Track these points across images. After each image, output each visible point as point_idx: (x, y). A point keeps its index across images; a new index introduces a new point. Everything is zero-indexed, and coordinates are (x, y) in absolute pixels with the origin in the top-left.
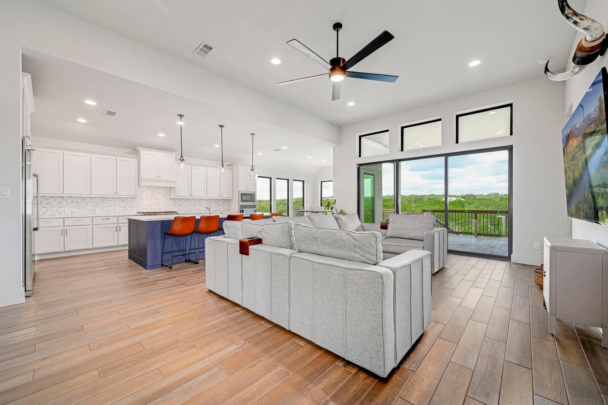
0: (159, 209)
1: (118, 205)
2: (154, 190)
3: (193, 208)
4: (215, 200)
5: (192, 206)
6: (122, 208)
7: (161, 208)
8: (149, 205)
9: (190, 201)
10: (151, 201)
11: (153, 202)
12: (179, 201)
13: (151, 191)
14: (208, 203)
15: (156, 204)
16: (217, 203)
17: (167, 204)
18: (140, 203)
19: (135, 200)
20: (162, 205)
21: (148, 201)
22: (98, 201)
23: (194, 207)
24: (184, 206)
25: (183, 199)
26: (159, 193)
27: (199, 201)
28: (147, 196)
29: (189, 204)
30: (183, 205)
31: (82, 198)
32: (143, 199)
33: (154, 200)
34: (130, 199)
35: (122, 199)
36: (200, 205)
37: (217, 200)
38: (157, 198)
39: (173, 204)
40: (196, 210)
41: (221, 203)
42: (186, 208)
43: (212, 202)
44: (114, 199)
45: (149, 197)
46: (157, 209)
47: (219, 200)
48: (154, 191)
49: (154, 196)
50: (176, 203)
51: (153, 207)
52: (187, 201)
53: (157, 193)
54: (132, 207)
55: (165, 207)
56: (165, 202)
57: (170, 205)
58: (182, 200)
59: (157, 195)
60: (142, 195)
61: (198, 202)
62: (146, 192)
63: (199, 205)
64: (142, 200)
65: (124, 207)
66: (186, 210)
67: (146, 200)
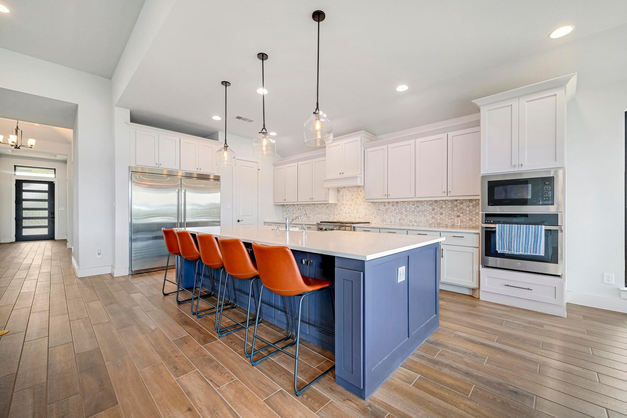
0: (359, 218)
1: (324, 212)
2: (354, 191)
3: (404, 217)
4: (450, 203)
5: (404, 215)
6: (327, 216)
7: (361, 217)
8: (349, 213)
9: (399, 207)
10: (350, 207)
11: (352, 208)
12: (383, 207)
13: (351, 194)
14: (433, 209)
15: (356, 211)
16: (455, 209)
17: (368, 212)
18: (341, 210)
19: (337, 206)
20: (362, 213)
21: (348, 207)
22: (311, 208)
23: (406, 216)
24: (391, 215)
25: (389, 203)
26: (359, 195)
27: (416, 205)
28: (347, 201)
29: (397, 211)
30: (389, 213)
31: (303, 205)
32: (343, 204)
33: (354, 205)
34: (332, 205)
35: (327, 206)
36: (418, 212)
37: (455, 203)
38: (357, 203)
39: (375, 212)
40: (411, 221)
41: (468, 209)
42: (393, 218)
43: (444, 206)
44: (321, 206)
45: (349, 202)
46: (357, 218)
47: (461, 203)
48: (354, 194)
49: (354, 200)
50: (379, 210)
51: (352, 215)
52: (395, 207)
53: (357, 196)
54: (334, 215)
55: (366, 215)
56: (366, 208)
57: (371, 212)
58: (387, 204)
59: (357, 198)
60: (343, 200)
61: (413, 206)
62: (346, 196)
63: (416, 213)
64: (343, 206)
65: (328, 215)
66: (393, 221)
67: (346, 206)
